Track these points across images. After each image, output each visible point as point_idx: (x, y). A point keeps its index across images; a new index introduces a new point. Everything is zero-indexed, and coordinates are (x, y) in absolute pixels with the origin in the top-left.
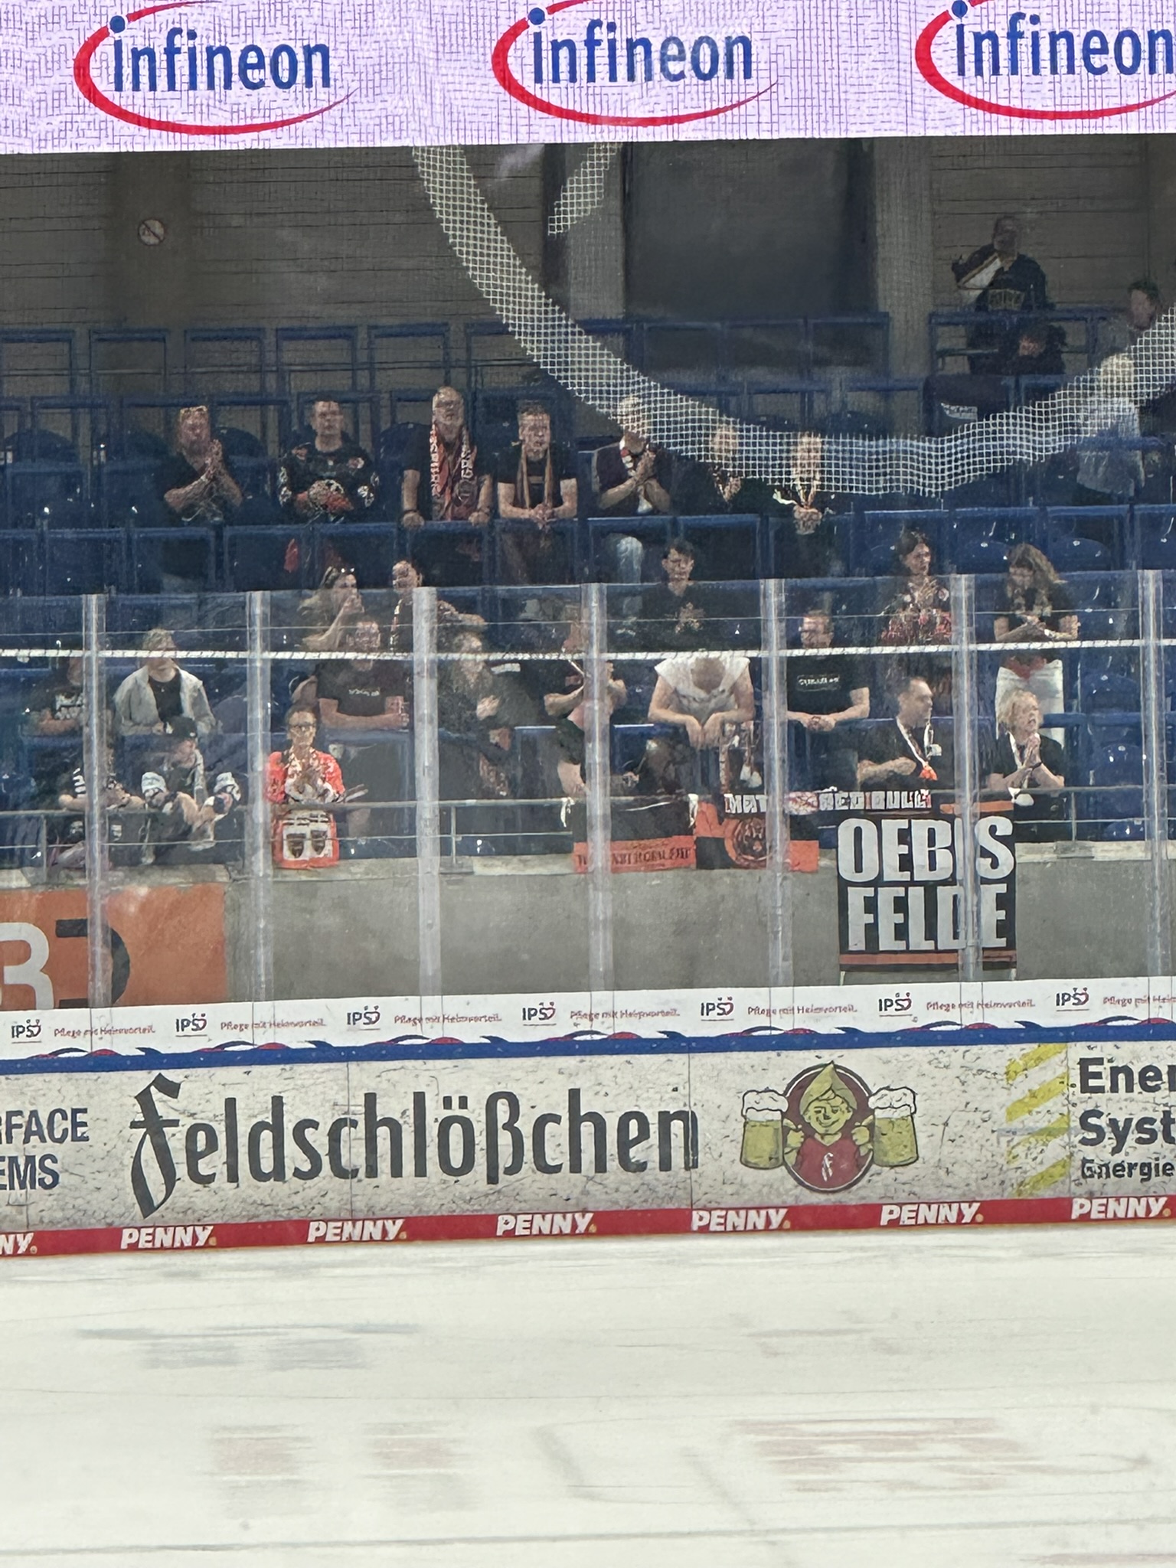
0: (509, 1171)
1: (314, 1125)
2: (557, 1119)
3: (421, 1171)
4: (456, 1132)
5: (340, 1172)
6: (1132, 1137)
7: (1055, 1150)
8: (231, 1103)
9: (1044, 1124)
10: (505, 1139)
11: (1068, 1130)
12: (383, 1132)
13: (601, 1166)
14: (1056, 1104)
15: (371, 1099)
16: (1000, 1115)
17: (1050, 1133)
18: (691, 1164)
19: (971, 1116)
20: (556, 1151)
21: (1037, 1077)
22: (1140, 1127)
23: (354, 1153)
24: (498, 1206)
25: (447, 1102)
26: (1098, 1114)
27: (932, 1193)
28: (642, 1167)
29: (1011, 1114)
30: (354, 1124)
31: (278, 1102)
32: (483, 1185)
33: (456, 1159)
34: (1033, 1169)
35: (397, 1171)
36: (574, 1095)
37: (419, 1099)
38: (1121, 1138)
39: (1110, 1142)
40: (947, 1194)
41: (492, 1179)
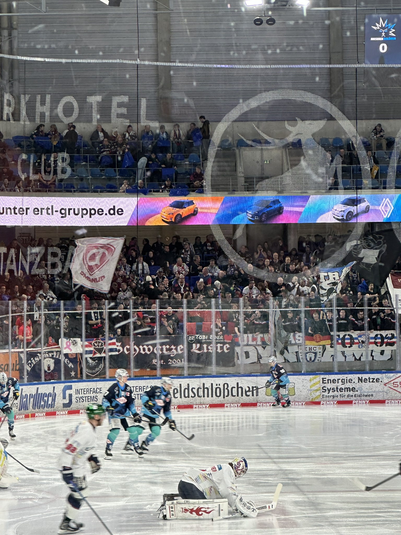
0: (227, 396)
1: (194, 388)
2: (235, 388)
3: (212, 396)
4: (218, 390)
5: (199, 396)
6: (331, 391)
7: (318, 393)
8: (180, 385)
9: (316, 389)
10: (226, 391)
11: (320, 390)
12: (206, 390)
13: (242, 396)
14: (318, 385)
15: (204, 384)
16: (309, 387)
17: (317, 390)
18: (257, 395)
19: (304, 387)
20: (235, 393)
21: (315, 381)
22: (332, 389)
23: (201, 393)
24: (225, 402)
25: (217, 385)
26: (325, 387)
27: (298, 400)
28: (249, 396)
29: (311, 387)
30: (201, 388)
31: (188, 384)
32: (223, 399)
33: (218, 395)
34: (314, 396)
35: (208, 396)
36: (238, 384)
37: (212, 384)
38: (329, 391)
39: (327, 392)
40: (300, 400)
41: (224, 397)
